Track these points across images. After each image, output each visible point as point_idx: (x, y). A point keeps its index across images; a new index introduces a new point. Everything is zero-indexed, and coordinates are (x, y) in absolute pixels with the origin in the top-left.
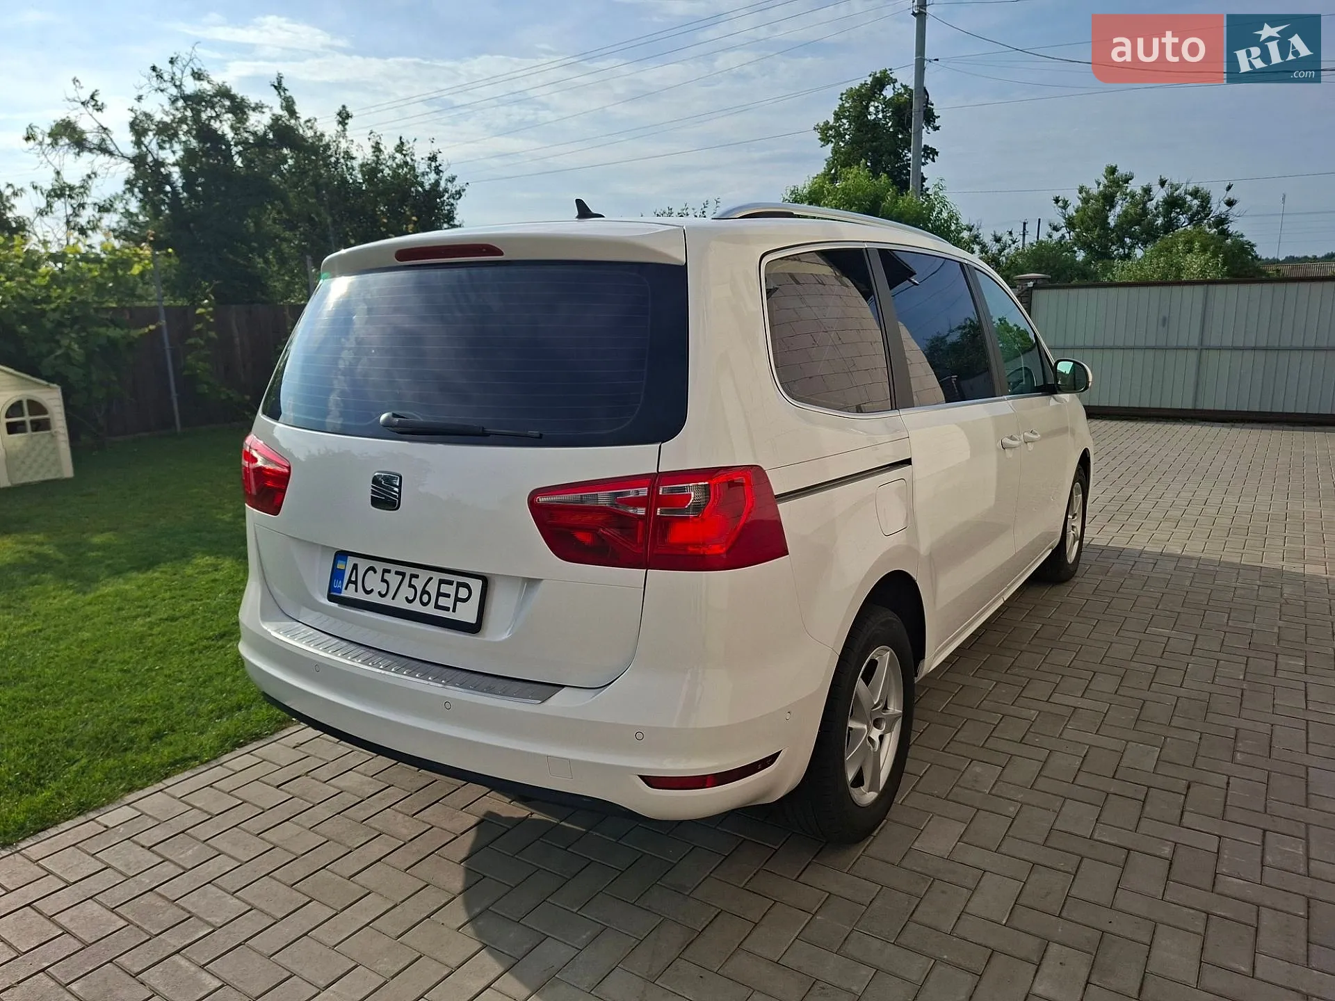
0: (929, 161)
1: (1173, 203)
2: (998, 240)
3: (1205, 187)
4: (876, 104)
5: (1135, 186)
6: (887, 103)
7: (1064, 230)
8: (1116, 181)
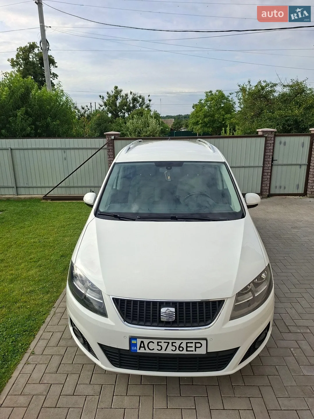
0: (55, 78)
1: (135, 100)
2: (83, 108)
3: (142, 95)
4: (32, 55)
5: (123, 93)
6: (36, 55)
7: (104, 107)
8: (118, 92)
